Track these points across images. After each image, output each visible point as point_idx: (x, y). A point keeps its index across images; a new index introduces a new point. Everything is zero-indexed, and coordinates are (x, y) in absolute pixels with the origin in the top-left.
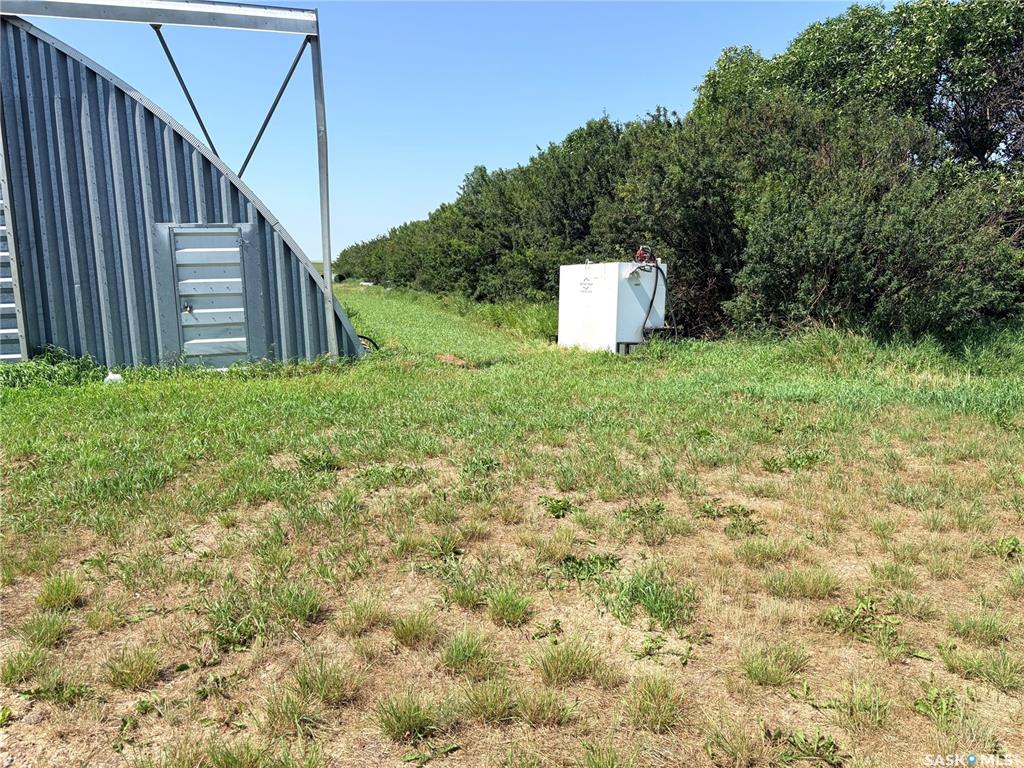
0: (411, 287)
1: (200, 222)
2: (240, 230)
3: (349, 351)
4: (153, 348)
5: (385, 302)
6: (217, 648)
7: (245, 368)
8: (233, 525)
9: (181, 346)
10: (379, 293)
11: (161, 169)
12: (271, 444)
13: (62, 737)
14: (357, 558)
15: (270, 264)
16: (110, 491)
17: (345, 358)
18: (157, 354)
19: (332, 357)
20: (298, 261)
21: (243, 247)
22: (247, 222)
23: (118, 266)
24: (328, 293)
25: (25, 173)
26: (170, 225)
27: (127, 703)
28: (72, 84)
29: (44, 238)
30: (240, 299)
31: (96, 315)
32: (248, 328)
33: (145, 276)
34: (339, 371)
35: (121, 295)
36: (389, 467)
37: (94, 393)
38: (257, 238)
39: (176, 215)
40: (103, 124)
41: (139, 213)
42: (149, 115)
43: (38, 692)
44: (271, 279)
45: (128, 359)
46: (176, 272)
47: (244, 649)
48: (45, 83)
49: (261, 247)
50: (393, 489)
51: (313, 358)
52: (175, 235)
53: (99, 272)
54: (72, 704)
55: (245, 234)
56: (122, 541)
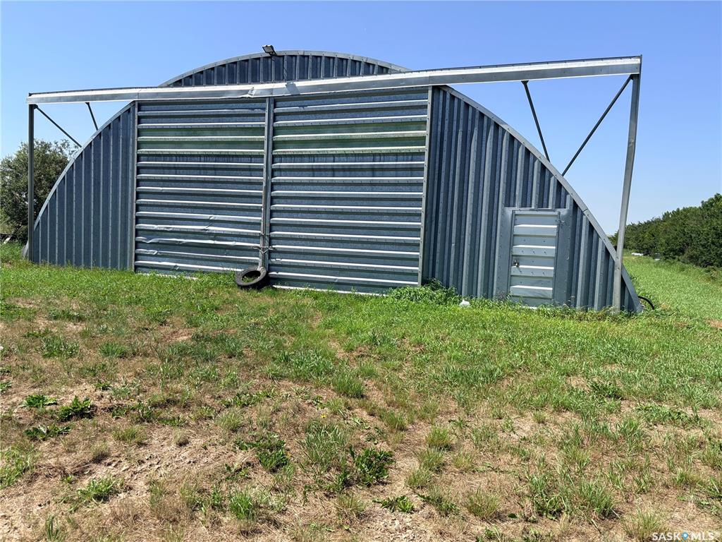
0: (679, 260)
1: (533, 208)
2: (559, 213)
3: (629, 306)
4: (490, 287)
5: (655, 270)
6: (535, 510)
7: (549, 309)
8: (543, 422)
9: (508, 287)
10: (649, 262)
11: (514, 172)
12: (569, 368)
13: (441, 533)
14: (641, 476)
15: (577, 237)
16: (465, 379)
17: (625, 312)
18: (492, 291)
19: (614, 310)
20: (598, 236)
21: (560, 225)
22: (565, 208)
23: (478, 233)
24: (618, 262)
25: (436, 176)
26: (513, 209)
27: (477, 527)
28: (470, 122)
29: (440, 215)
30: (552, 261)
31: (460, 263)
32: (555, 281)
33: (493, 241)
34: (619, 322)
35: (477, 252)
36: (666, 408)
37: (454, 311)
38: (571, 219)
39: (518, 202)
40: (484, 145)
41: (496, 200)
42: (512, 138)
43: (428, 498)
44: (576, 249)
45: (474, 293)
46: (512, 239)
47: (554, 518)
48: (455, 123)
49: (572, 226)
50: (670, 428)
51: (600, 309)
52: (516, 215)
53: (466, 237)
54: (447, 514)
55: (563, 216)
56: (472, 413)
